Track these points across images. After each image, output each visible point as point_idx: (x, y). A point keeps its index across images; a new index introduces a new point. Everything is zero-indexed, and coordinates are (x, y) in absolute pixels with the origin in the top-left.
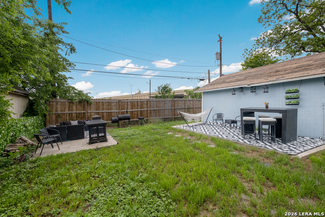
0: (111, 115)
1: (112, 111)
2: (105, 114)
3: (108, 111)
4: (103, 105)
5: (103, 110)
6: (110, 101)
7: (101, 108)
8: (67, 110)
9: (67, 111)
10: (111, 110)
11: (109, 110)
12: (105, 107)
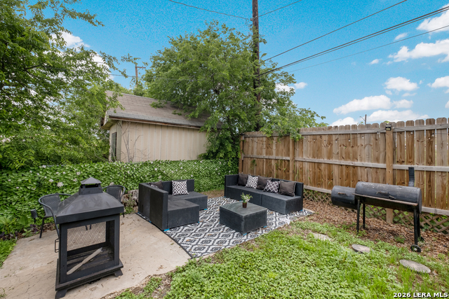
0: (355, 174)
1: (358, 163)
2: (336, 171)
3: (343, 162)
4: (330, 143)
5: (329, 157)
6: (351, 131)
7: (325, 150)
8: (264, 151)
9: (264, 156)
10: (355, 158)
11: (347, 157)
12: (335, 149)
